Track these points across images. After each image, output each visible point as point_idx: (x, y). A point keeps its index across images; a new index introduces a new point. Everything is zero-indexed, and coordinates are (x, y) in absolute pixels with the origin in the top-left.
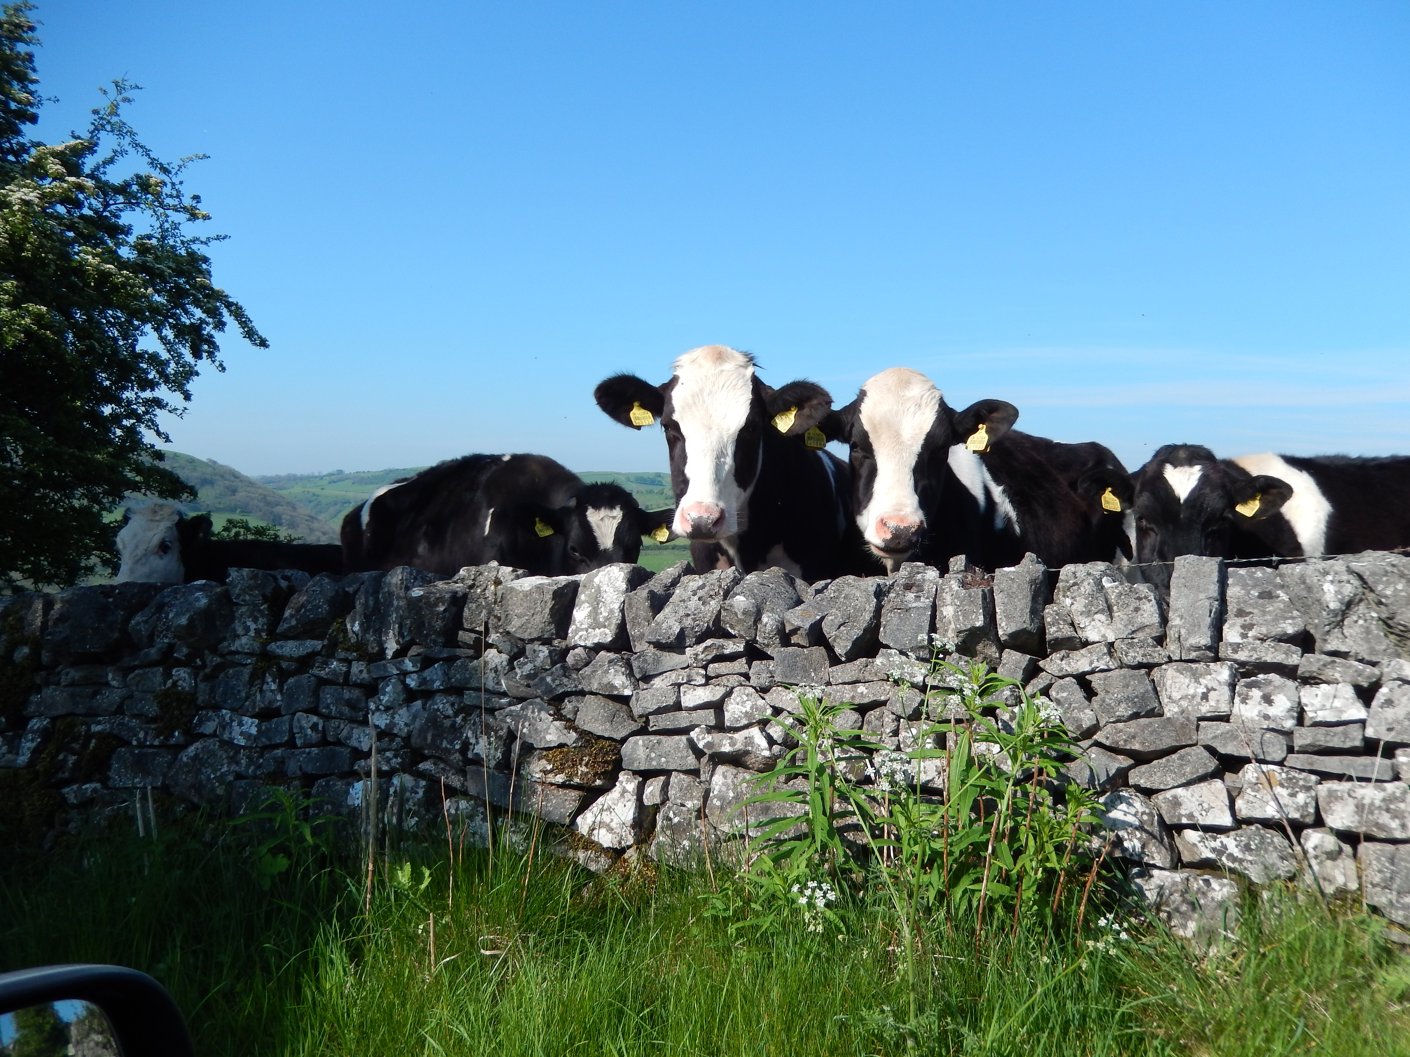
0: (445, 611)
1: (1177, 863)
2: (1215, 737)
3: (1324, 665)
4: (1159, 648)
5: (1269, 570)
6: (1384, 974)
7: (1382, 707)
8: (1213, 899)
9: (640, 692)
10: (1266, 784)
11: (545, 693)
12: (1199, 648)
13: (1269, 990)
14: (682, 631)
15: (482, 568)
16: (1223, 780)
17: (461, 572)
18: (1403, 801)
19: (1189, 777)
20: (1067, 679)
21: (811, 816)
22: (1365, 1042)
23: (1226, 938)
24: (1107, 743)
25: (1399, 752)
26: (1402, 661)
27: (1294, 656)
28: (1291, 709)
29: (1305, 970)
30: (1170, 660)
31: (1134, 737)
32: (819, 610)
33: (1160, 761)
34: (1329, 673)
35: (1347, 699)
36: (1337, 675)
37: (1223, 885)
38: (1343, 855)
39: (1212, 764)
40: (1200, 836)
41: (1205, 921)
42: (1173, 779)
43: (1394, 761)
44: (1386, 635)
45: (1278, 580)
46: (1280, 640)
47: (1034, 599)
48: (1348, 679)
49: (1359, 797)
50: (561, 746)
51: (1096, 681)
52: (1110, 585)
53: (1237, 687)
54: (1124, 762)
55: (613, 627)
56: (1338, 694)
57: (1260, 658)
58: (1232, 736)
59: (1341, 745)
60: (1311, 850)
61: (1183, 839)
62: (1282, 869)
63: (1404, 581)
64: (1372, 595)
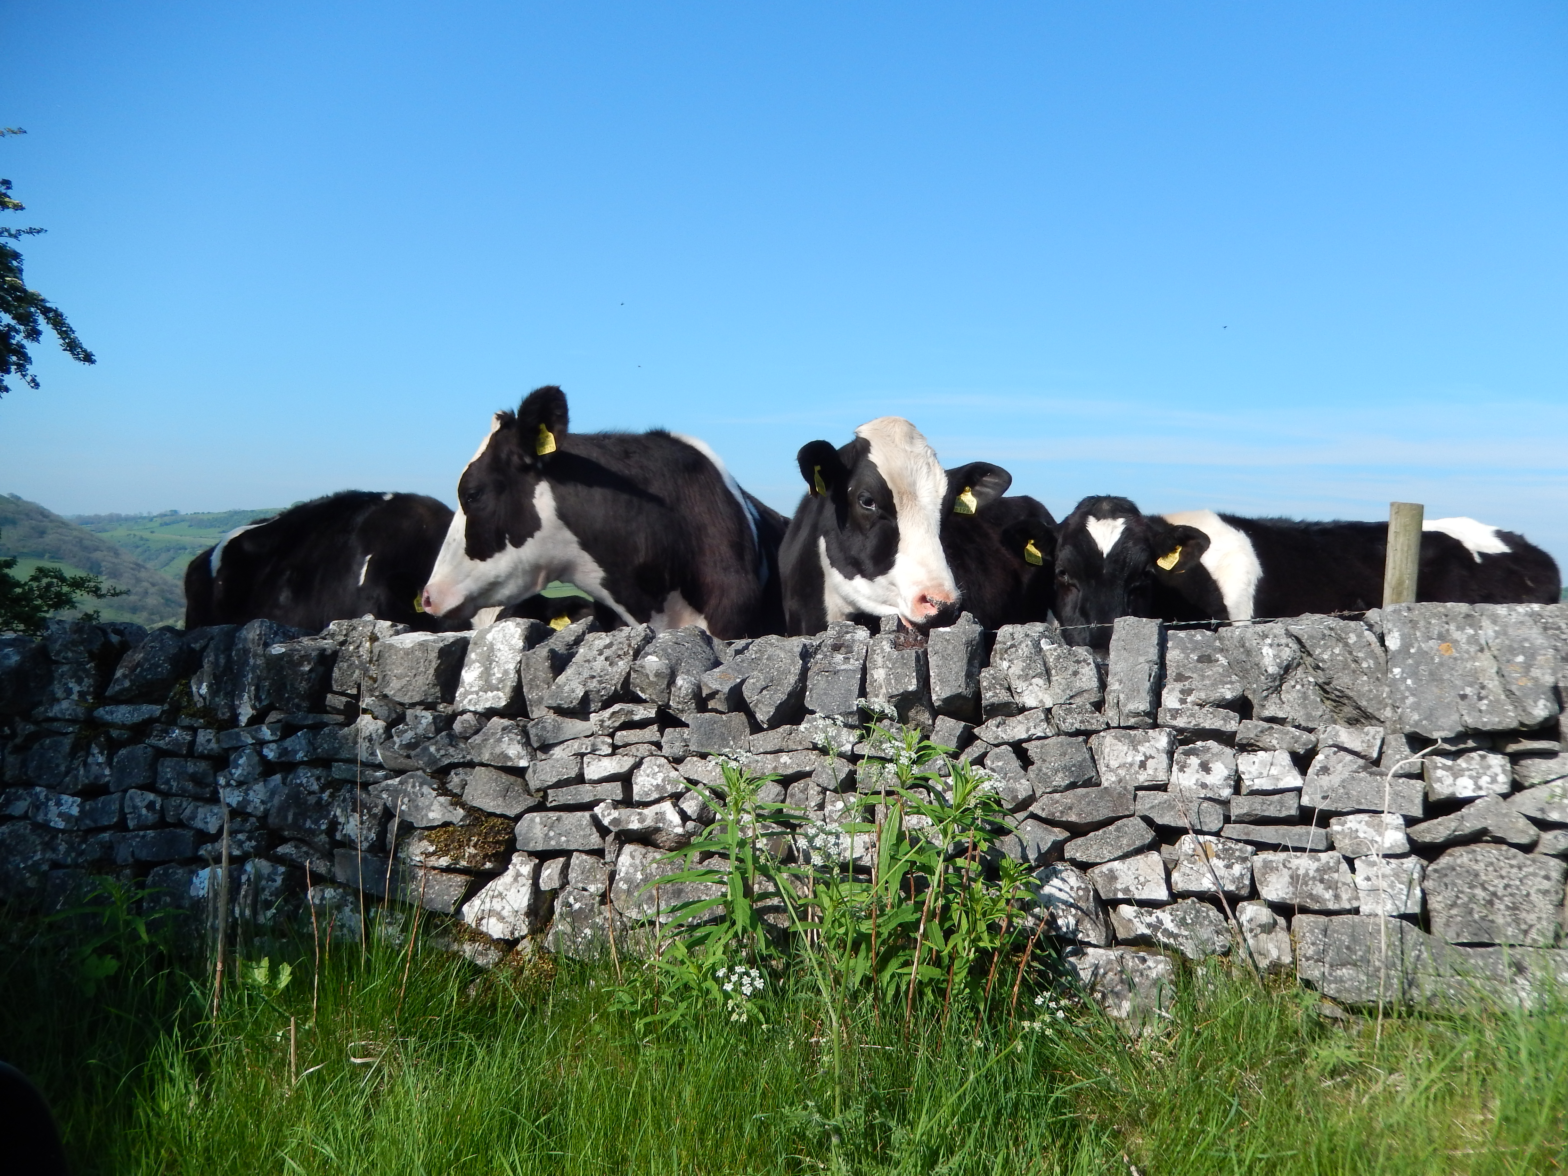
0: (310, 671)
1: (1112, 941)
2: (1152, 807)
3: (1262, 732)
4: (1097, 714)
5: (1208, 633)
6: (1316, 1048)
7: (1317, 775)
8: (1148, 977)
9: (538, 763)
10: (1203, 856)
11: (428, 764)
12: (1138, 714)
13: (1203, 1068)
14: (586, 694)
15: (355, 621)
16: (1159, 852)
17: (331, 626)
18: (1337, 871)
19: (1126, 849)
20: (1003, 747)
21: (729, 898)
22: (1298, 1119)
23: (1160, 1017)
24: (1044, 815)
25: (1333, 821)
26: (1338, 727)
27: (1233, 722)
28: (1228, 778)
29: (1239, 1048)
30: (1108, 727)
31: (1070, 808)
32: (739, 672)
33: (1097, 833)
34: (1267, 740)
35: (1284, 767)
36: (1274, 742)
37: (1158, 962)
38: (1278, 929)
40: (1135, 911)
41: (1140, 1000)
42: (1109, 852)
43: (1328, 830)
44: (1322, 701)
45: (1217, 643)
46: (1219, 706)
47: (970, 662)
48: (1285, 746)
49: (1294, 867)
50: (446, 824)
51: (1032, 748)
52: (1048, 647)
53: (1175, 755)
54: (1060, 834)
55: (508, 690)
56: (1275, 761)
57: (1198, 725)
58: (1170, 806)
59: (1277, 814)
60: (1245, 923)
61: (1119, 915)
62: (1217, 943)
63: (1341, 645)
64: (1310, 659)
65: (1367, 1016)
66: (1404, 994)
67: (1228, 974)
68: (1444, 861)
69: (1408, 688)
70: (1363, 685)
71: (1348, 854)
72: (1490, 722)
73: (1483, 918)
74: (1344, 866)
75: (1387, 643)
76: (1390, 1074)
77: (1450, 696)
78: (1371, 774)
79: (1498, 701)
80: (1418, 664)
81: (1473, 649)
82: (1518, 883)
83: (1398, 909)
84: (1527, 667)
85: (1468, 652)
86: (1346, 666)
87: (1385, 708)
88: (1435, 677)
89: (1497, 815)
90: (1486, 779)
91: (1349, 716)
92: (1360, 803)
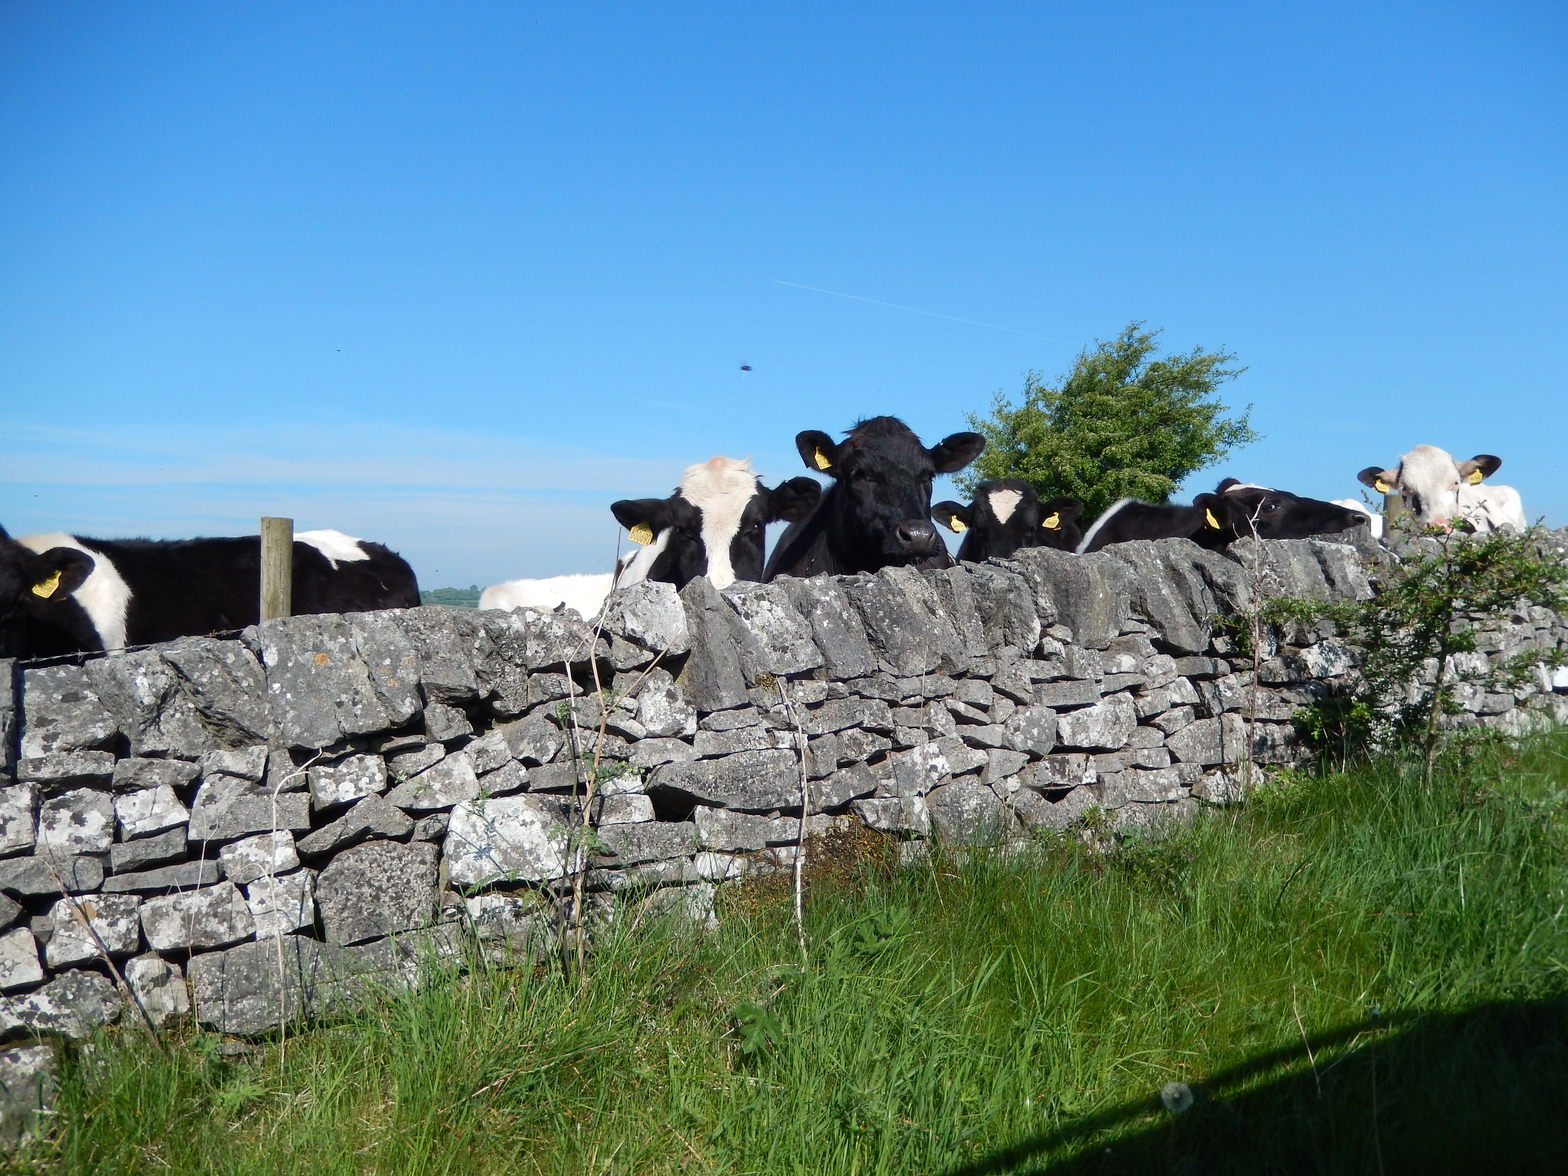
2: (16, 877)
3: (141, 769)
5: (73, 667)
6: (221, 1093)
7: (204, 805)
8: (23, 1075)
10: (81, 919)
13: (97, 1161)
16: (28, 926)
18: (231, 901)
23: (42, 1117)
25: (223, 850)
26: (221, 752)
27: (108, 763)
28: (107, 825)
29: (137, 1122)
34: (147, 777)
35: (168, 803)
36: (156, 778)
37: (33, 1055)
38: (172, 977)
39: (14, 910)
40: (3, 1003)
41: (14, 1105)
43: (218, 860)
44: (204, 726)
45: (85, 678)
46: (90, 748)
48: (167, 780)
49: (185, 908)
53: (42, 811)
56: (157, 798)
57: (68, 772)
58: (38, 871)
59: (163, 855)
60: (137, 982)
62: (105, 1012)
63: (220, 666)
64: (188, 684)
65: (271, 1043)
66: (304, 1008)
67: (120, 1043)
68: (333, 867)
69: (288, 702)
70: (244, 705)
71: (241, 881)
72: (365, 725)
73: (371, 914)
74: (238, 894)
75: (265, 660)
76: (297, 1094)
77: (328, 705)
78: (258, 794)
79: (370, 704)
80: (296, 677)
81: (345, 657)
82: (399, 873)
83: (293, 925)
84: (394, 668)
85: (341, 660)
86: (226, 687)
87: (267, 725)
88: (312, 689)
89: (377, 813)
90: (365, 780)
91: (233, 738)
92: (248, 826)
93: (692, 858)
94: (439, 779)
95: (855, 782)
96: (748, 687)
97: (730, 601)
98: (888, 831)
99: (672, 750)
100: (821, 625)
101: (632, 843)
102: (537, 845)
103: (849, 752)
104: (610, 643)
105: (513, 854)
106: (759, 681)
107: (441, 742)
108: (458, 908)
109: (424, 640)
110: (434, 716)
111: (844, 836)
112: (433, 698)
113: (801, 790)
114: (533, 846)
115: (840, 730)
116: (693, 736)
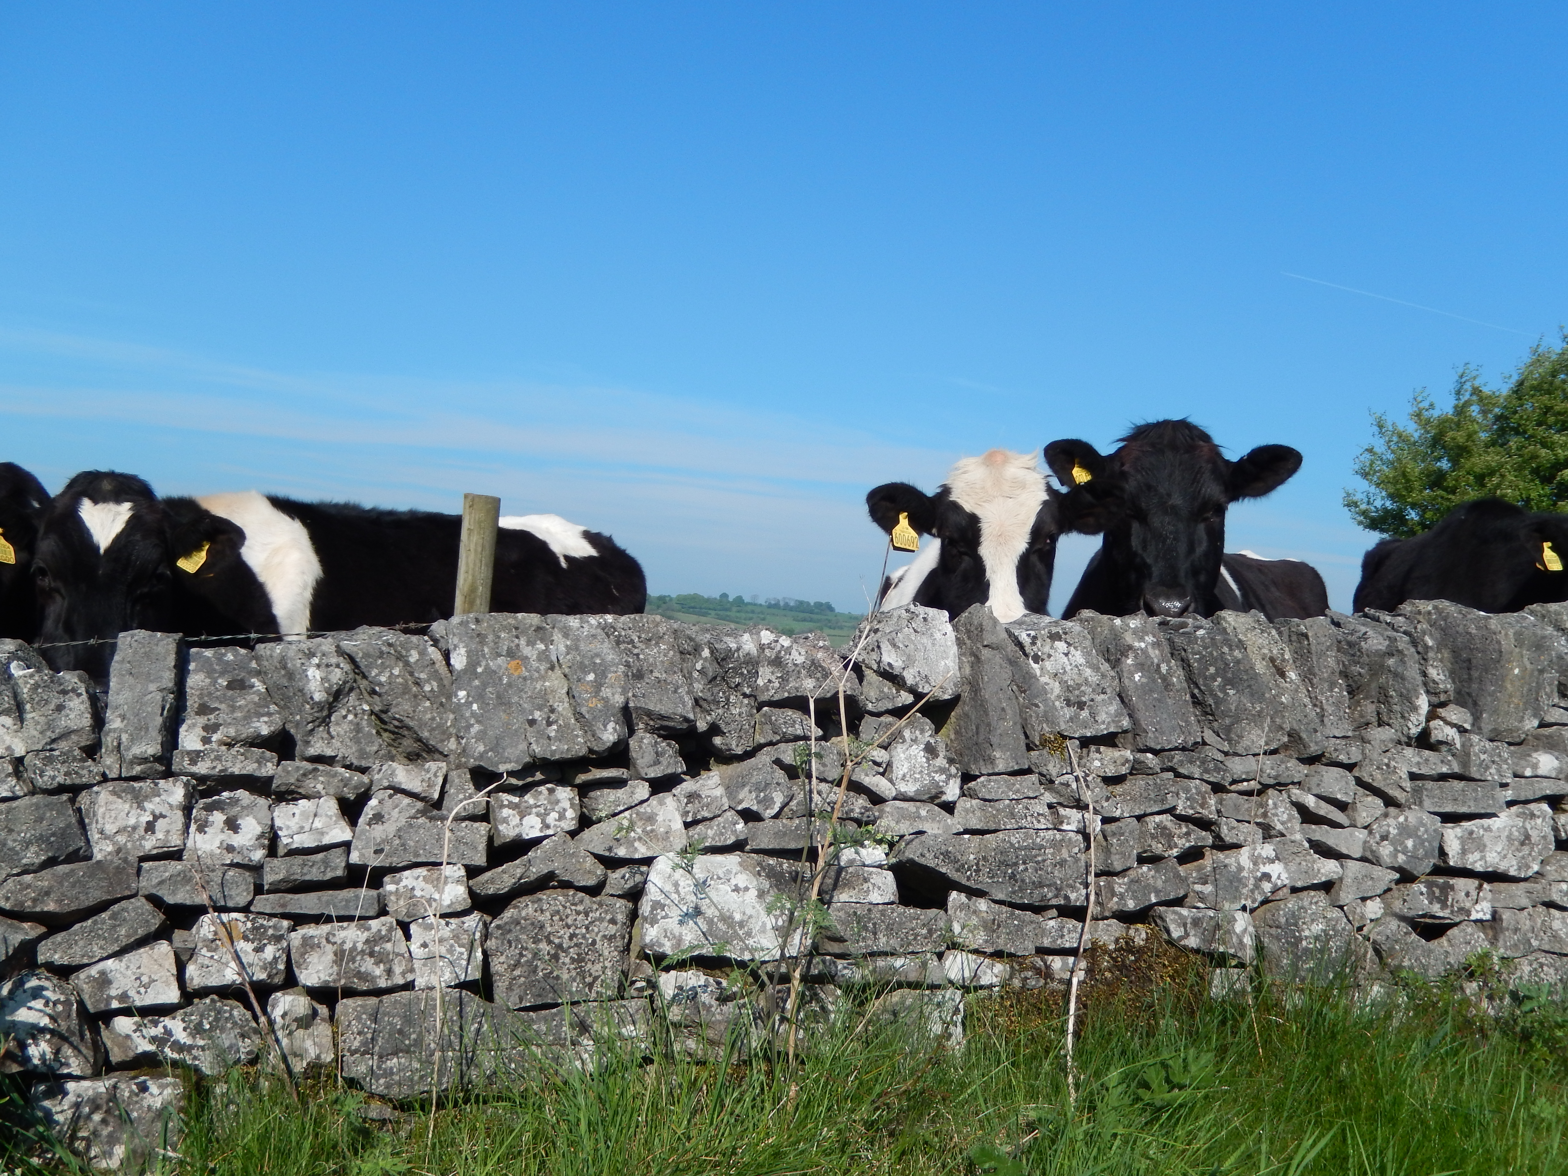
1: (102, 1067)
2: (162, 883)
3: (304, 775)
4: (90, 762)
5: (243, 651)
6: (359, 1162)
7: (369, 824)
8: (149, 1107)
10: (226, 939)
12: (144, 760)
16: (170, 940)
18: (389, 941)
19: (125, 942)
23: (165, 1158)
24: (8, 906)
25: (387, 879)
26: (394, 764)
27: (269, 764)
28: (262, 836)
30: (105, 779)
31: (47, 894)
33: (84, 924)
34: (311, 785)
35: (330, 817)
36: (320, 787)
37: (162, 1087)
38: (318, 1020)
39: (156, 920)
40: (135, 1023)
41: (137, 1141)
42: (101, 948)
43: (381, 890)
44: (378, 733)
45: (254, 664)
46: (252, 745)
48: (332, 791)
49: (339, 942)
52: (21, 673)
53: (194, 811)
54: (30, 930)
56: (320, 811)
57: (226, 770)
58: (185, 878)
59: (320, 877)
60: (279, 1020)
61: (113, 1032)
62: (242, 1050)
63: (401, 664)
64: (365, 682)
65: (419, 1111)
66: (462, 1077)
67: (254, 1088)
68: (509, 914)
69: (473, 714)
70: (425, 712)
71: (404, 918)
72: (558, 750)
73: (546, 976)
74: (398, 933)
75: (452, 661)
77: (518, 722)
78: (431, 819)
79: (567, 725)
80: (484, 685)
81: (543, 667)
82: (584, 931)
83: (457, 976)
84: (598, 685)
85: (538, 670)
86: (406, 690)
87: (449, 739)
88: (502, 701)
89: (564, 856)
90: (554, 815)
91: (409, 750)
92: (417, 855)
93: (940, 956)
94: (640, 824)
95: (1159, 884)
96: (1029, 748)
97: (1016, 638)
98: (1197, 951)
99: (926, 819)
100: (1131, 678)
101: (865, 928)
102: (750, 917)
103: (1154, 844)
104: (861, 677)
105: (720, 925)
106: (1044, 742)
107: (647, 780)
108: (649, 982)
109: (638, 655)
110: (640, 747)
111: (1140, 952)
112: (641, 726)
113: (1087, 886)
114: (745, 918)
115: (1145, 815)
116: (954, 803)
